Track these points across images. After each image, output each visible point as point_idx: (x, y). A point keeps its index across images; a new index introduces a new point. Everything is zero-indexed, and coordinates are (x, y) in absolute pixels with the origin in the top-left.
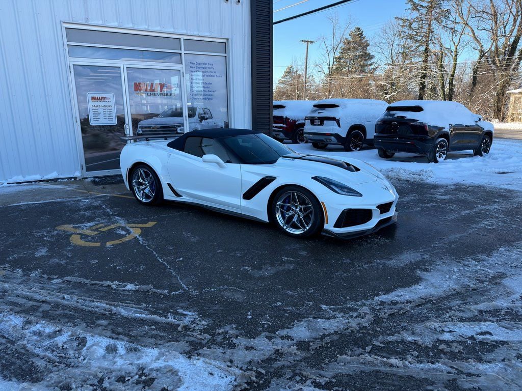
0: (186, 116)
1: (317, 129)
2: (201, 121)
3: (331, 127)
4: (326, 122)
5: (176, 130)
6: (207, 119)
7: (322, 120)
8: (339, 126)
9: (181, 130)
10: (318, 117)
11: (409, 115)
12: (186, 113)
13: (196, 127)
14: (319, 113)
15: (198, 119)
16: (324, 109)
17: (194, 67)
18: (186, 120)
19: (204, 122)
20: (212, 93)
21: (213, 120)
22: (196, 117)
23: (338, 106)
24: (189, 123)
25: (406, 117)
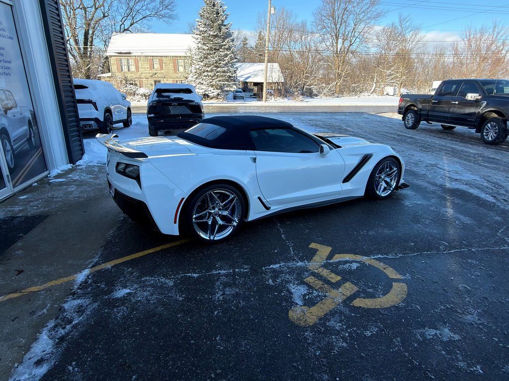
2: (6, 112)
6: (11, 107)
8: (97, 110)
15: (2, 108)
20: (9, 65)
21: (19, 109)
23: (87, 87)
25: (183, 98)
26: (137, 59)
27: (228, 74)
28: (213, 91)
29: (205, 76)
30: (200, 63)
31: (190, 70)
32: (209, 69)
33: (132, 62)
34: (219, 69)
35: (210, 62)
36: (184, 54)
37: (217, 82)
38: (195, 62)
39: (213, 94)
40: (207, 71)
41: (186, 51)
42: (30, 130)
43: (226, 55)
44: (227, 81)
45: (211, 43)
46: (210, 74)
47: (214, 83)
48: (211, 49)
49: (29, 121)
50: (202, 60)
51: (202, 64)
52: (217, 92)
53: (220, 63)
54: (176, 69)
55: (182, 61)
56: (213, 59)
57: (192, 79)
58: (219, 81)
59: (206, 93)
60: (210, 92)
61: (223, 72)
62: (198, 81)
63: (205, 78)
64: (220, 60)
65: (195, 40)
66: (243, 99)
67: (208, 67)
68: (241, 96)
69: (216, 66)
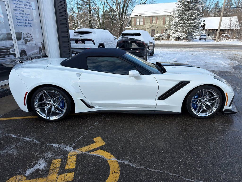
0: (15, 40)
1: (81, 46)
2: (26, 43)
3: (90, 45)
4: (86, 42)
5: (9, 51)
6: (30, 41)
7: (83, 41)
8: (94, 44)
9: (12, 51)
10: (81, 39)
11: (136, 38)
12: (14, 37)
13: (23, 47)
14: (80, 36)
15: (24, 41)
16: (83, 34)
17: (16, 4)
18: (16, 43)
19: (28, 44)
20: (31, 22)
21: (34, 42)
22: (22, 40)
23: (91, 33)
24: (18, 45)
25: (134, 39)
26: (145, 18)
27: (195, 24)
28: (183, 35)
29: (180, 26)
30: (178, 19)
31: (171, 23)
32: (182, 22)
33: (142, 20)
34: (189, 22)
35: (184, 18)
36: (169, 14)
37: (187, 30)
38: (175, 18)
39: (183, 37)
40: (181, 23)
41: (171, 12)
42: (40, 52)
43: (195, 13)
44: (193, 29)
45: (186, 6)
46: (182, 25)
47: (184, 30)
48: (186, 10)
49: (40, 48)
50: (179, 17)
51: (179, 19)
52: (185, 36)
53: (190, 18)
54: (164, 23)
55: (169, 18)
56: (186, 16)
57: (172, 28)
58: (188, 29)
59: (179, 36)
60: (181, 36)
61: (191, 24)
62: (175, 29)
63: (179, 27)
64: (190, 16)
65: (177, 5)
66: (206, 40)
67: (182, 21)
68: (204, 38)
69: (187, 21)
